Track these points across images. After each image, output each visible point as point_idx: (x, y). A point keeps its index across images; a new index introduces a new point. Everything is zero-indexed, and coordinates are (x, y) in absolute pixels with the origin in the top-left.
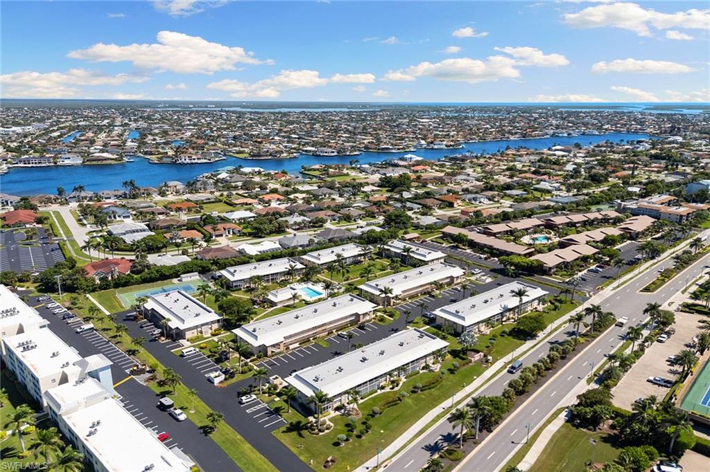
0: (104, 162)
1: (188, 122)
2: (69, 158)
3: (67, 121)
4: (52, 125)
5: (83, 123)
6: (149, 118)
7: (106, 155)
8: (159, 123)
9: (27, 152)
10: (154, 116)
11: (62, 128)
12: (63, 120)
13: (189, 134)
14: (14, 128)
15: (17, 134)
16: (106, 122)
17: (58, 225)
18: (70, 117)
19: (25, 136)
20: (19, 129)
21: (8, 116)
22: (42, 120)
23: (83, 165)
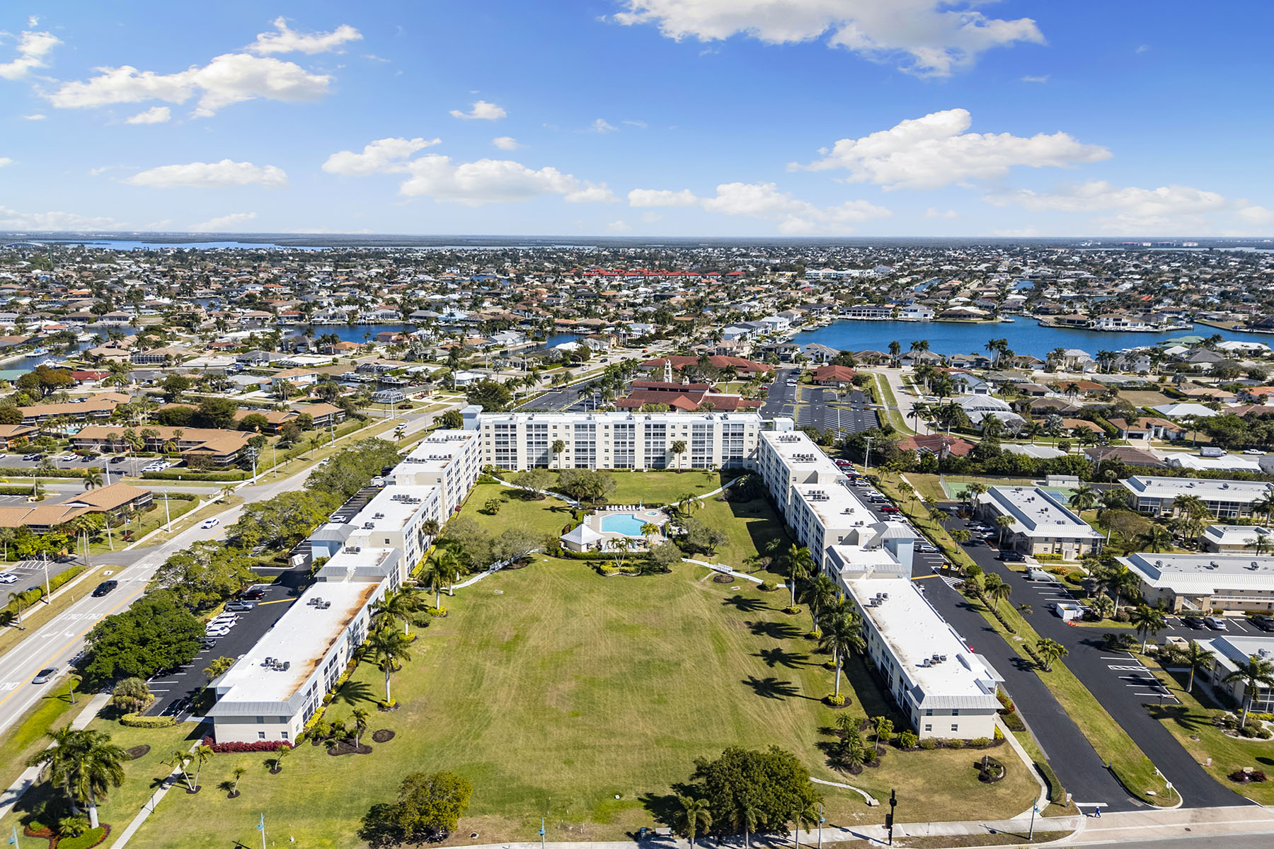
0: (966, 320)
1: (1133, 269)
2: (916, 311)
3: (924, 264)
4: (902, 269)
5: (949, 267)
6: (1059, 262)
7: (971, 309)
8: (1075, 269)
9: (860, 301)
10: (1068, 258)
11: (916, 273)
12: (918, 263)
13: (1128, 285)
14: (849, 271)
15: (852, 278)
16: (983, 267)
17: (880, 390)
18: (930, 260)
19: (862, 282)
20: (856, 273)
21: (845, 257)
22: (890, 263)
23: (934, 321)
